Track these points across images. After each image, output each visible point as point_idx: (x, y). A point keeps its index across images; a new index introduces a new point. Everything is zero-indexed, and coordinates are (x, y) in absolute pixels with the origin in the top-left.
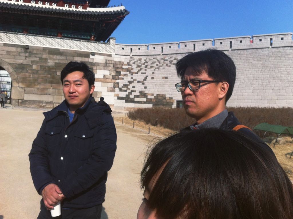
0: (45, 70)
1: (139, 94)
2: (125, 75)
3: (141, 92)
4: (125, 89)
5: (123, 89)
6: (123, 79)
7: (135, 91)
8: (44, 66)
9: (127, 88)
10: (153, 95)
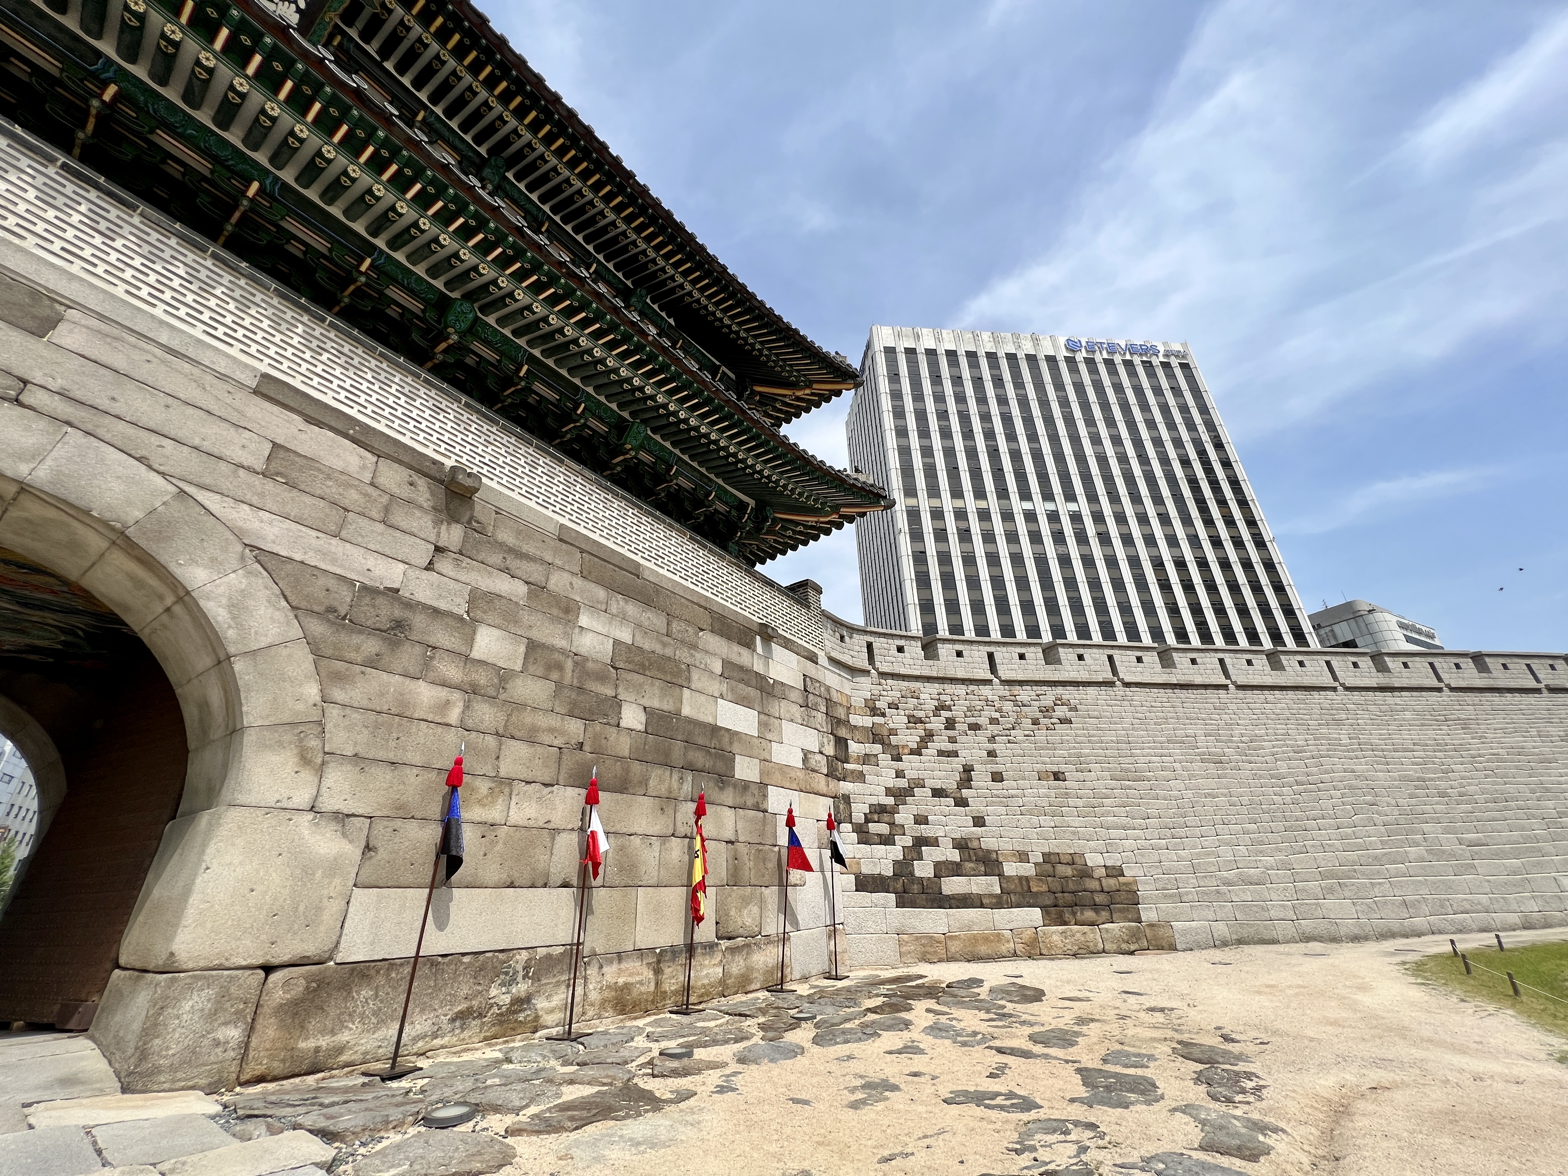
0: (555, 676)
1: (955, 856)
2: (866, 759)
3: (961, 845)
4: (882, 828)
5: (873, 828)
6: (860, 777)
7: (933, 842)
8: (552, 649)
9: (892, 824)
10: (1023, 857)
